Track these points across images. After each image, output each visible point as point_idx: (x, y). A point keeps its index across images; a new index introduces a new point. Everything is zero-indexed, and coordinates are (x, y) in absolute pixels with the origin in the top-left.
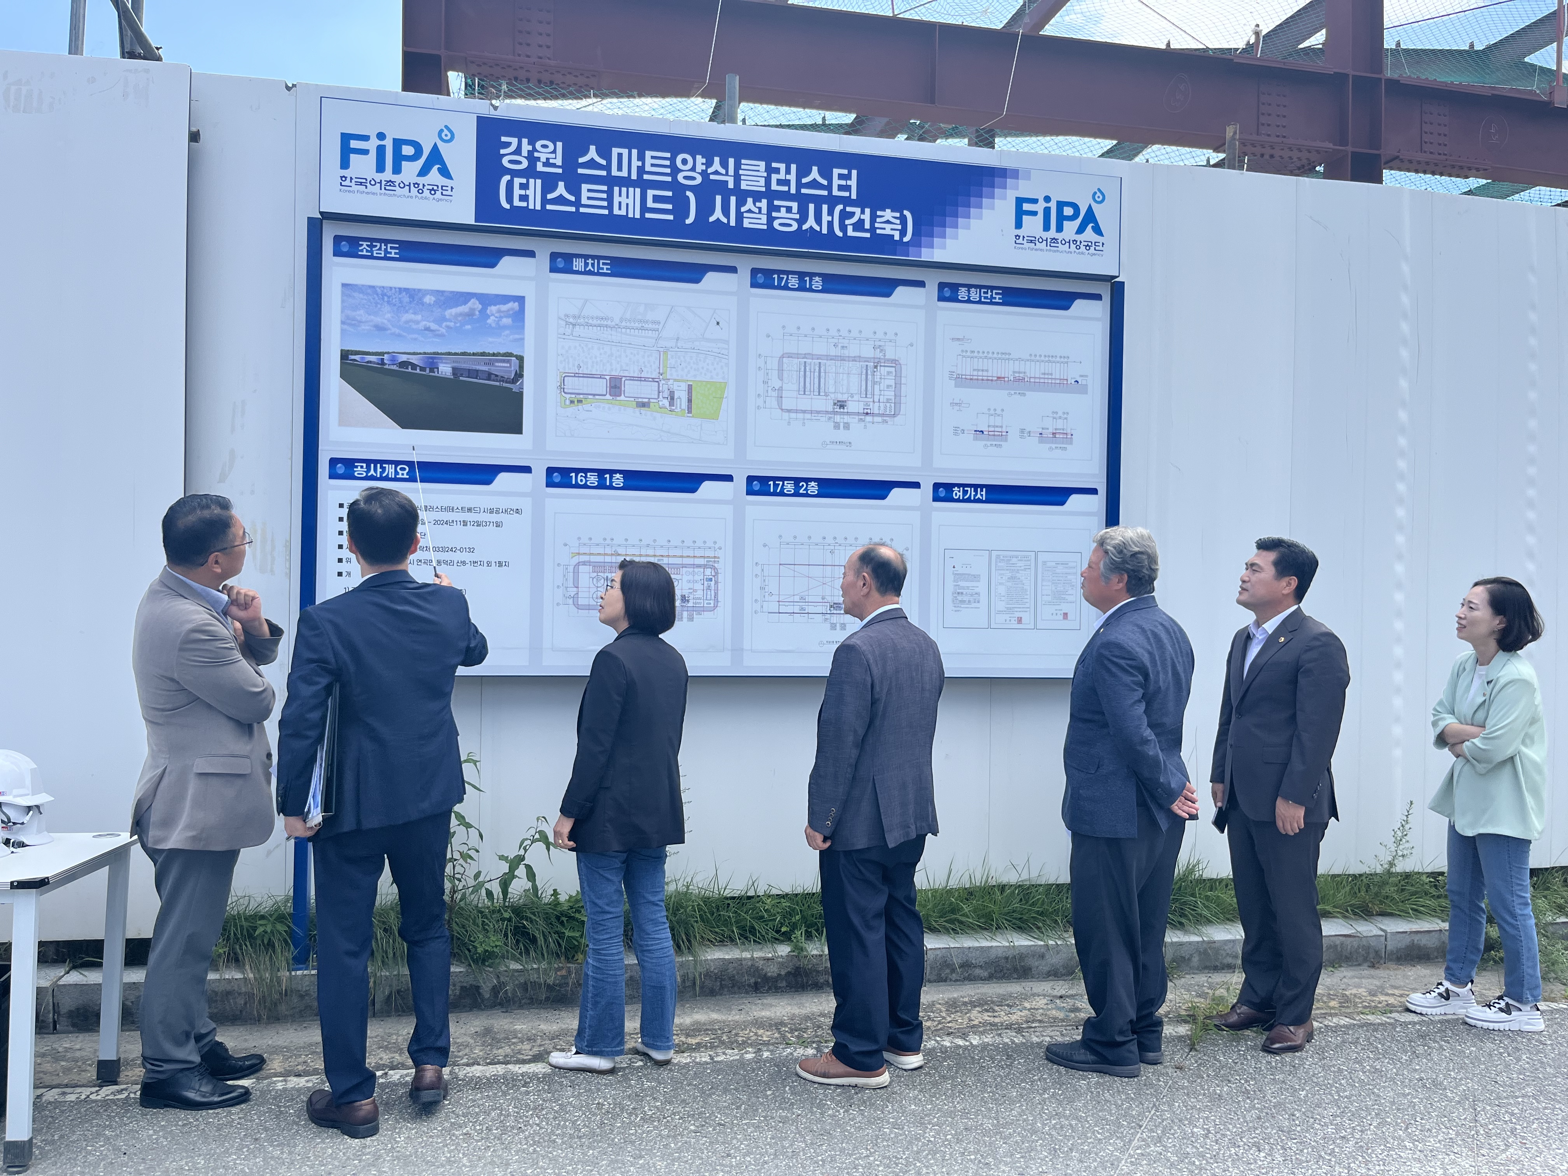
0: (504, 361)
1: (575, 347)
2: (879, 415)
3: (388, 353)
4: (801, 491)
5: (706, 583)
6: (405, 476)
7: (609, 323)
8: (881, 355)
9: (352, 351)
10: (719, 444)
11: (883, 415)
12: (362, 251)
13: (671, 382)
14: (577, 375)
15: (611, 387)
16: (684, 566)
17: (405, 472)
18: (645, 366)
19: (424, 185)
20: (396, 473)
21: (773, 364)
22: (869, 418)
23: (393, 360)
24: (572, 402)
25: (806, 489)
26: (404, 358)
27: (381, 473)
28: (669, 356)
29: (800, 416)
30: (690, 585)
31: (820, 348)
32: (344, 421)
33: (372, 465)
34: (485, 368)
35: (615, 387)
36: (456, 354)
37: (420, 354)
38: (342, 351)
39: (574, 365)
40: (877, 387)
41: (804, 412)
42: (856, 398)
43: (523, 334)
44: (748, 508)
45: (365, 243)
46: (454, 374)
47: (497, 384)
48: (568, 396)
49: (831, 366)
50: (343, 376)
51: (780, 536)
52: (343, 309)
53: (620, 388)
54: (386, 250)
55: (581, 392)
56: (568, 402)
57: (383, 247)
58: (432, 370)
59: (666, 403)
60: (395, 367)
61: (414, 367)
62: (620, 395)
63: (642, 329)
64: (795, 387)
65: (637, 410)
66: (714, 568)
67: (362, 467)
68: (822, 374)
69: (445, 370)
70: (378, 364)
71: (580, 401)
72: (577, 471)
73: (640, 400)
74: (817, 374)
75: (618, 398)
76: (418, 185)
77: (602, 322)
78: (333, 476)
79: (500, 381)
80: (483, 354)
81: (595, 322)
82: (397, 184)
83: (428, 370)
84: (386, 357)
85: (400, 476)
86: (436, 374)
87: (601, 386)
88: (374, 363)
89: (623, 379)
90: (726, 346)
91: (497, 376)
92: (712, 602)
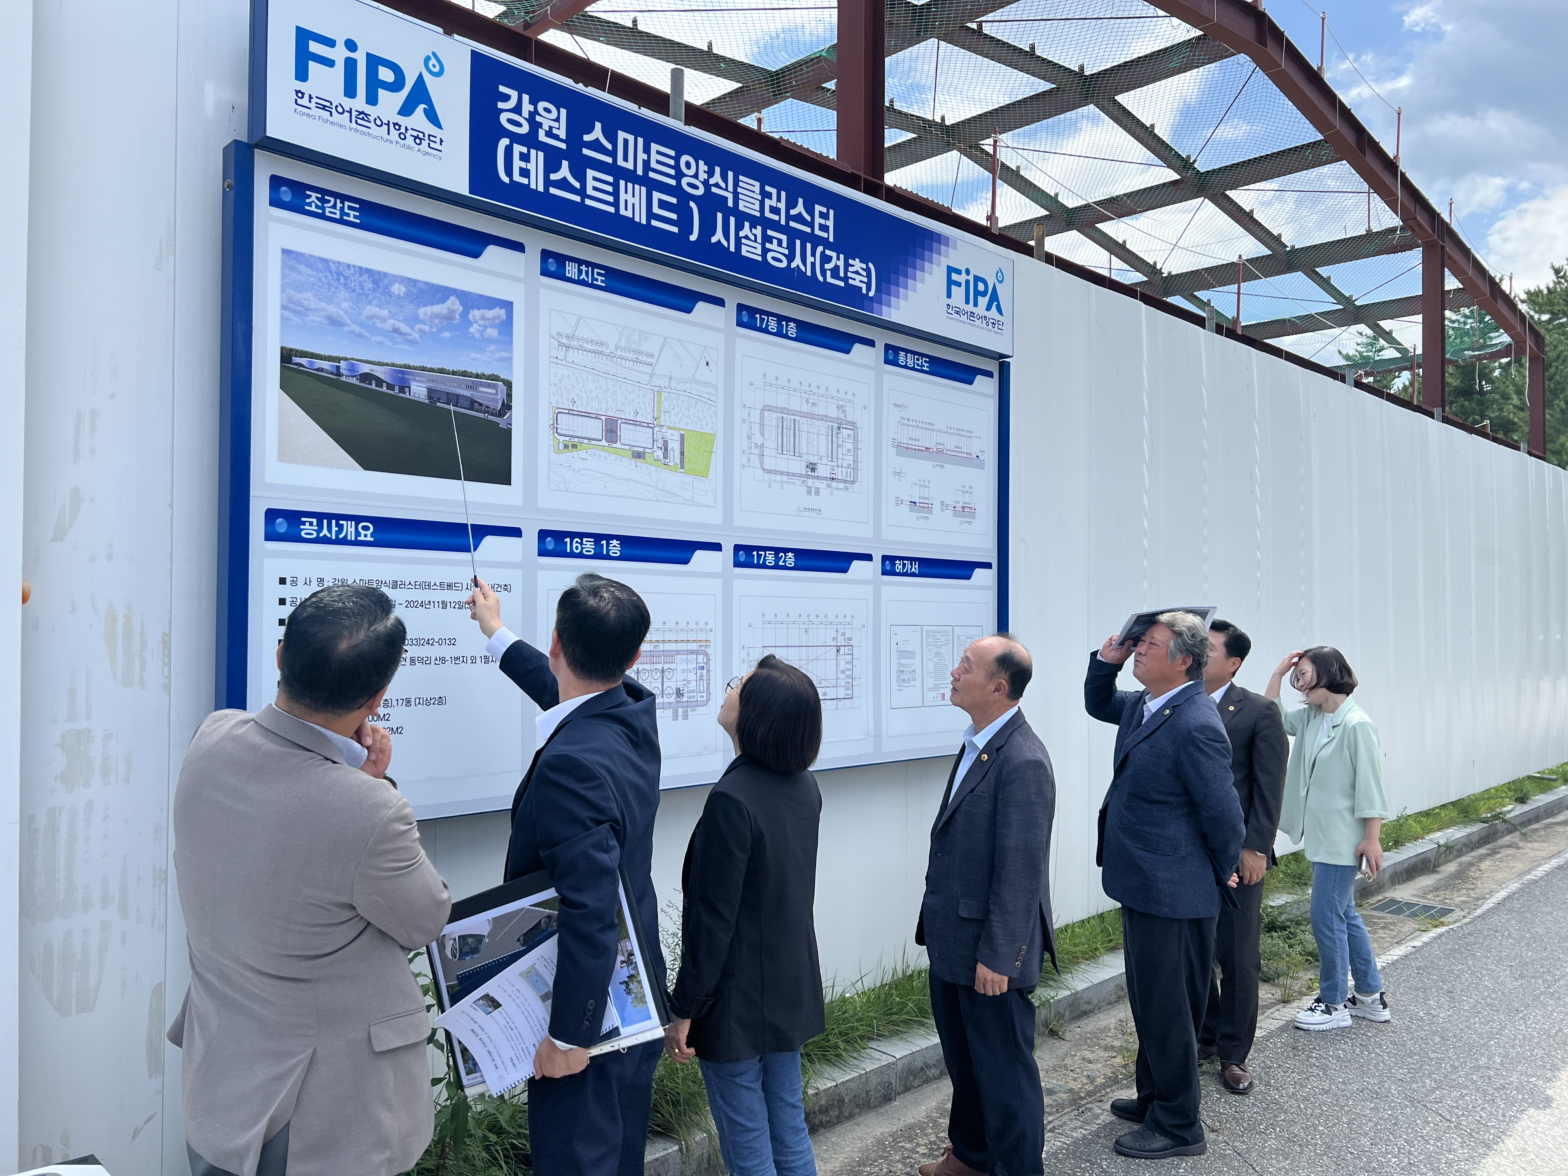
0: (489, 386)
1: (569, 377)
2: (841, 481)
3: (346, 359)
4: (781, 563)
5: (699, 672)
6: (369, 539)
7: (604, 349)
8: (842, 416)
9: (297, 351)
10: (708, 506)
11: (845, 481)
12: (310, 204)
13: (664, 429)
14: (570, 412)
15: (607, 431)
16: (678, 652)
17: (369, 533)
18: (640, 408)
19: (406, 129)
20: (358, 534)
21: (756, 417)
22: (834, 484)
23: (352, 369)
24: (566, 446)
25: (785, 561)
26: (366, 368)
27: (338, 533)
28: (663, 398)
29: (779, 477)
30: (684, 676)
31: (796, 404)
32: (283, 456)
33: (325, 521)
34: (467, 393)
35: (611, 431)
36: (431, 370)
37: (387, 365)
38: (282, 348)
39: (568, 400)
40: (840, 450)
41: (782, 473)
42: (824, 461)
43: (511, 353)
44: (737, 583)
45: (314, 195)
46: (430, 397)
47: (481, 415)
48: (562, 438)
49: (804, 423)
50: (283, 387)
51: (763, 615)
52: (283, 289)
53: (616, 432)
54: (342, 209)
55: (575, 434)
56: (561, 446)
57: (339, 205)
58: (402, 390)
59: (660, 454)
60: (354, 381)
61: (380, 382)
62: (616, 442)
63: (637, 361)
64: (775, 446)
65: (633, 461)
66: (706, 654)
67: (311, 524)
68: (797, 432)
69: (418, 391)
70: (332, 373)
71: (574, 446)
72: (573, 535)
73: (636, 449)
74: (792, 431)
75: (614, 445)
76: (400, 126)
77: (597, 348)
78: (271, 536)
79: (484, 412)
80: (464, 374)
81: (589, 346)
82: (372, 119)
83: (397, 388)
84: (343, 364)
85: (362, 538)
86: (407, 396)
87: (595, 429)
88: (327, 372)
89: (619, 422)
90: (715, 392)
91: (481, 405)
92: (704, 694)
